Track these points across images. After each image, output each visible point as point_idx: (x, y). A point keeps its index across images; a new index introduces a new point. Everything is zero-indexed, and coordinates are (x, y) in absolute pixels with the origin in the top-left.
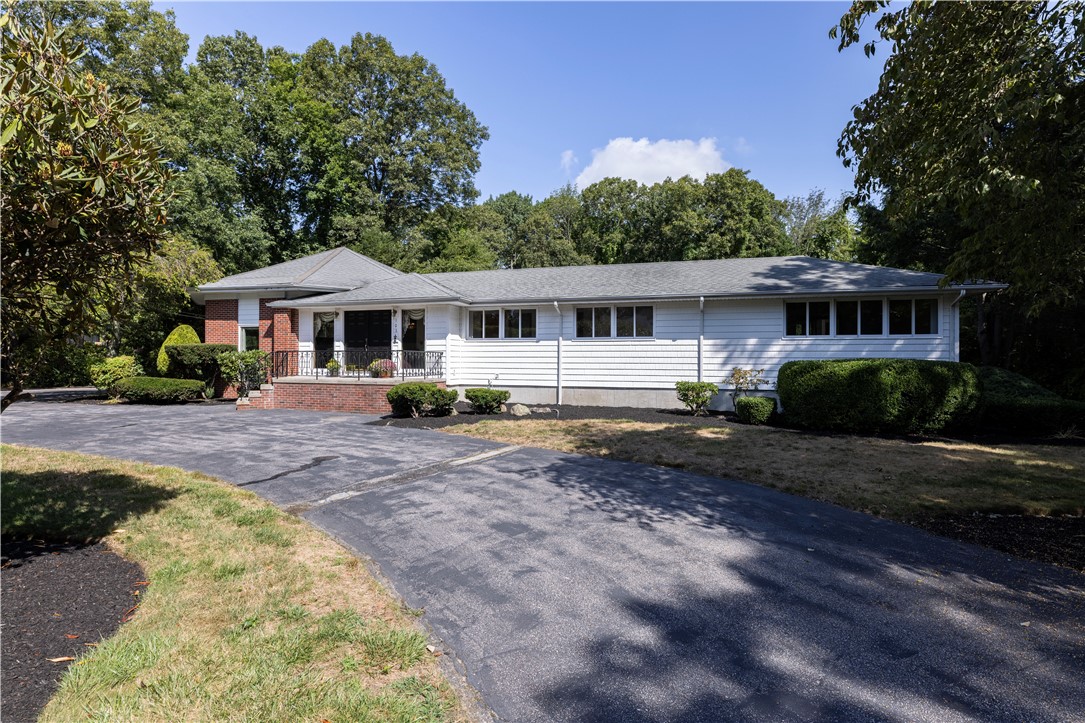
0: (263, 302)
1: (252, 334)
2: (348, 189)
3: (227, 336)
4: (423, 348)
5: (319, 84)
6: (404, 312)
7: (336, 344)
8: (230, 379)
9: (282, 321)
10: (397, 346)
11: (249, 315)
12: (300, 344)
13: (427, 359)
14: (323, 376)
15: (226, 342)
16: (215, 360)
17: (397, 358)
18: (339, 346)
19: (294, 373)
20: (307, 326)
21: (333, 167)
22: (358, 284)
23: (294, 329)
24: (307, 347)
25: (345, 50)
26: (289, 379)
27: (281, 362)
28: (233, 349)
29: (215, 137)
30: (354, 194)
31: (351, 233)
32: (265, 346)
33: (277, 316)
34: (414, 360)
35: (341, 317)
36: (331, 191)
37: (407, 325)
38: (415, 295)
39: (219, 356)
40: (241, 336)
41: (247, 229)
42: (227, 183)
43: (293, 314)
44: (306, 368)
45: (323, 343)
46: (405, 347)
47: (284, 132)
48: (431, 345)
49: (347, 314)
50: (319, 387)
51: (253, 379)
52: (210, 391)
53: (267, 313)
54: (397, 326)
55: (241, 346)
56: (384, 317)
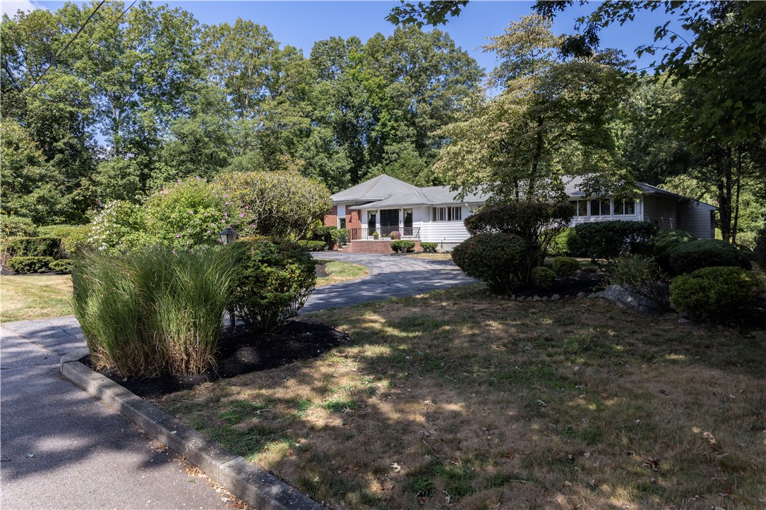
0: (347, 206)
1: (343, 221)
2: (393, 128)
3: (333, 222)
4: (411, 226)
5: (376, 66)
6: (404, 210)
7: (377, 225)
8: (335, 241)
9: (355, 214)
10: (401, 225)
11: (342, 213)
12: (363, 225)
13: (414, 231)
14: (371, 239)
15: (332, 225)
16: (329, 233)
17: (402, 231)
18: (378, 225)
19: (360, 238)
20: (365, 217)
21: (384, 115)
22: (387, 196)
23: (360, 218)
24: (365, 226)
25: (390, 39)
26: (358, 240)
27: (356, 233)
28: (336, 228)
29: (323, 113)
30: (396, 130)
31: (395, 155)
32: (349, 226)
33: (352, 213)
34: (409, 231)
35: (379, 212)
36: (384, 130)
37: (406, 216)
38: (408, 202)
39: (331, 231)
40: (339, 222)
41: (339, 162)
42: (329, 139)
43: (359, 212)
44: (365, 236)
45: (372, 224)
46: (405, 226)
47: (357, 102)
48: (415, 224)
49: (381, 211)
50: (368, 243)
51: (344, 241)
52: (327, 247)
53: (349, 212)
54: (401, 216)
55: (339, 227)
56: (396, 212)
